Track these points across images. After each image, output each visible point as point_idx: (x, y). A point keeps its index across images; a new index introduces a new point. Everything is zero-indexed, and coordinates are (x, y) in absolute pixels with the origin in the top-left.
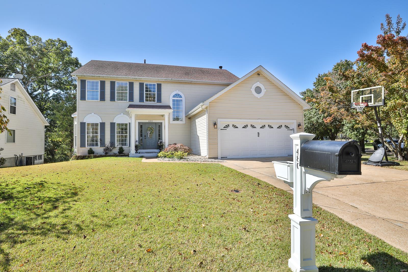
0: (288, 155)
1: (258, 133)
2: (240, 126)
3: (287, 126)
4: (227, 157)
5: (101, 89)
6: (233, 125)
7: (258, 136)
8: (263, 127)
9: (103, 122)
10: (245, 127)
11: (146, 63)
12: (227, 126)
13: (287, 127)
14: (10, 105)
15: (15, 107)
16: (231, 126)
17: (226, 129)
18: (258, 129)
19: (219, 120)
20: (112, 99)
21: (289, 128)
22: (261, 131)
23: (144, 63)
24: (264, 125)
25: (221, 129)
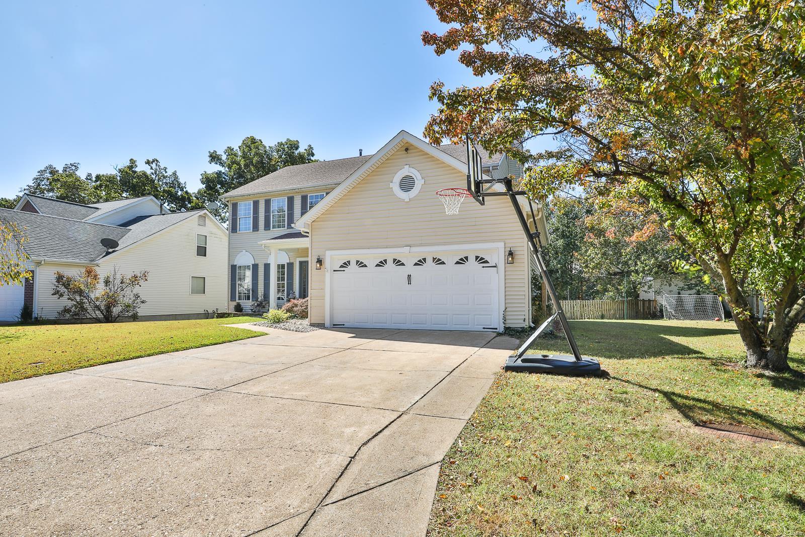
0: (484, 328)
1: (409, 276)
2: (371, 263)
3: (482, 259)
4: (344, 325)
5: (253, 214)
6: (358, 262)
7: (409, 283)
8: (421, 262)
9: (256, 263)
10: (382, 264)
11: (363, 155)
12: (346, 264)
13: (480, 260)
14: (197, 245)
15: (206, 247)
16: (353, 263)
17: (344, 271)
18: (410, 268)
19: (328, 253)
20: (267, 227)
21: (487, 262)
22: (416, 272)
23: (359, 156)
24: (423, 259)
25: (334, 271)
